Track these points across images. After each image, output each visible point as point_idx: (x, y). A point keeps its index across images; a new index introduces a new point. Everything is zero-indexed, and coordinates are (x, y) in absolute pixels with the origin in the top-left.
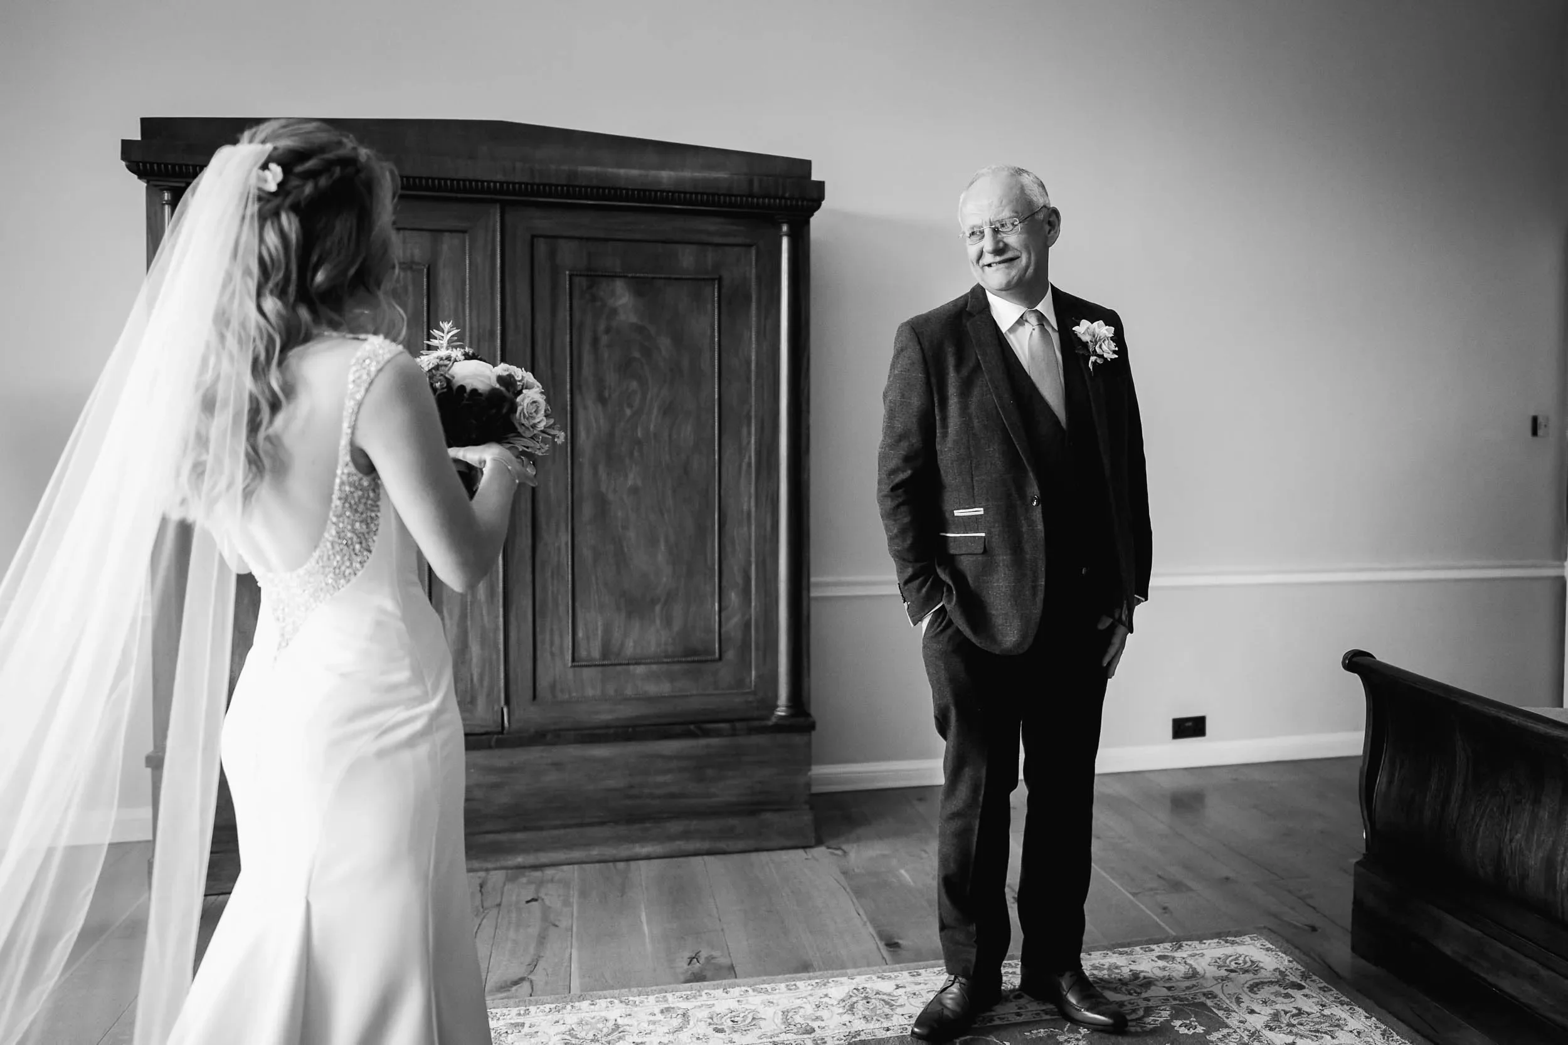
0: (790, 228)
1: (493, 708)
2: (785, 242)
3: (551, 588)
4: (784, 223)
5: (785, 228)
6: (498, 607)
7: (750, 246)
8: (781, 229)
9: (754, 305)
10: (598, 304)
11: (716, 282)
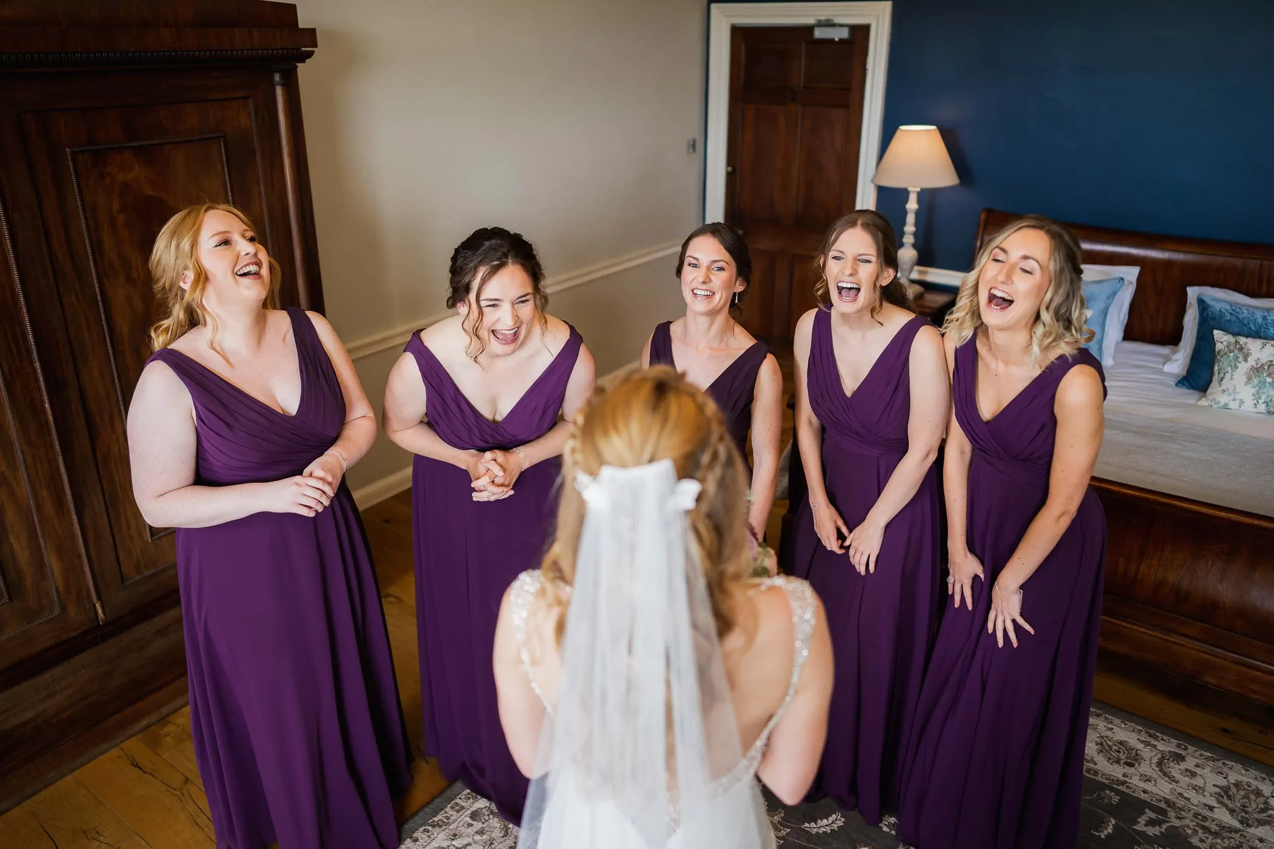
0: (282, 78)
1: (85, 608)
2: (279, 91)
3: (117, 478)
4: (277, 72)
5: (277, 77)
6: (70, 516)
7: (246, 98)
8: (272, 78)
9: (258, 158)
10: (108, 181)
11: (222, 140)
